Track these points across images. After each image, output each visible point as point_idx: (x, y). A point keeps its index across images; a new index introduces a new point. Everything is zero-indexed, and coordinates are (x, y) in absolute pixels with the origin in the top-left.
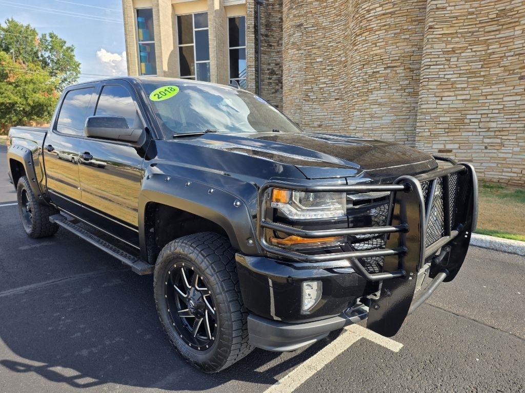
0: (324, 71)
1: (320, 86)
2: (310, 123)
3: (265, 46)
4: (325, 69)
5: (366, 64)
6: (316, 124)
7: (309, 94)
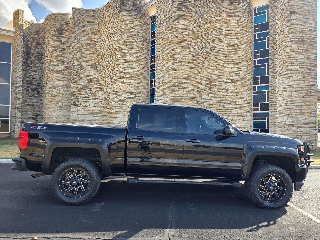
0: (85, 90)
1: (82, 98)
2: (76, 118)
3: (25, 66)
4: (86, 89)
5: (124, 93)
6: (80, 119)
7: (76, 102)
